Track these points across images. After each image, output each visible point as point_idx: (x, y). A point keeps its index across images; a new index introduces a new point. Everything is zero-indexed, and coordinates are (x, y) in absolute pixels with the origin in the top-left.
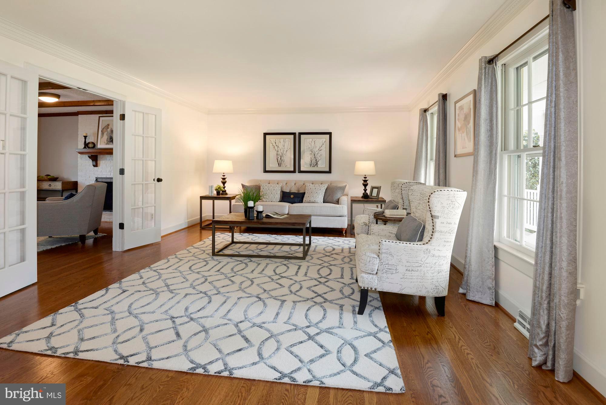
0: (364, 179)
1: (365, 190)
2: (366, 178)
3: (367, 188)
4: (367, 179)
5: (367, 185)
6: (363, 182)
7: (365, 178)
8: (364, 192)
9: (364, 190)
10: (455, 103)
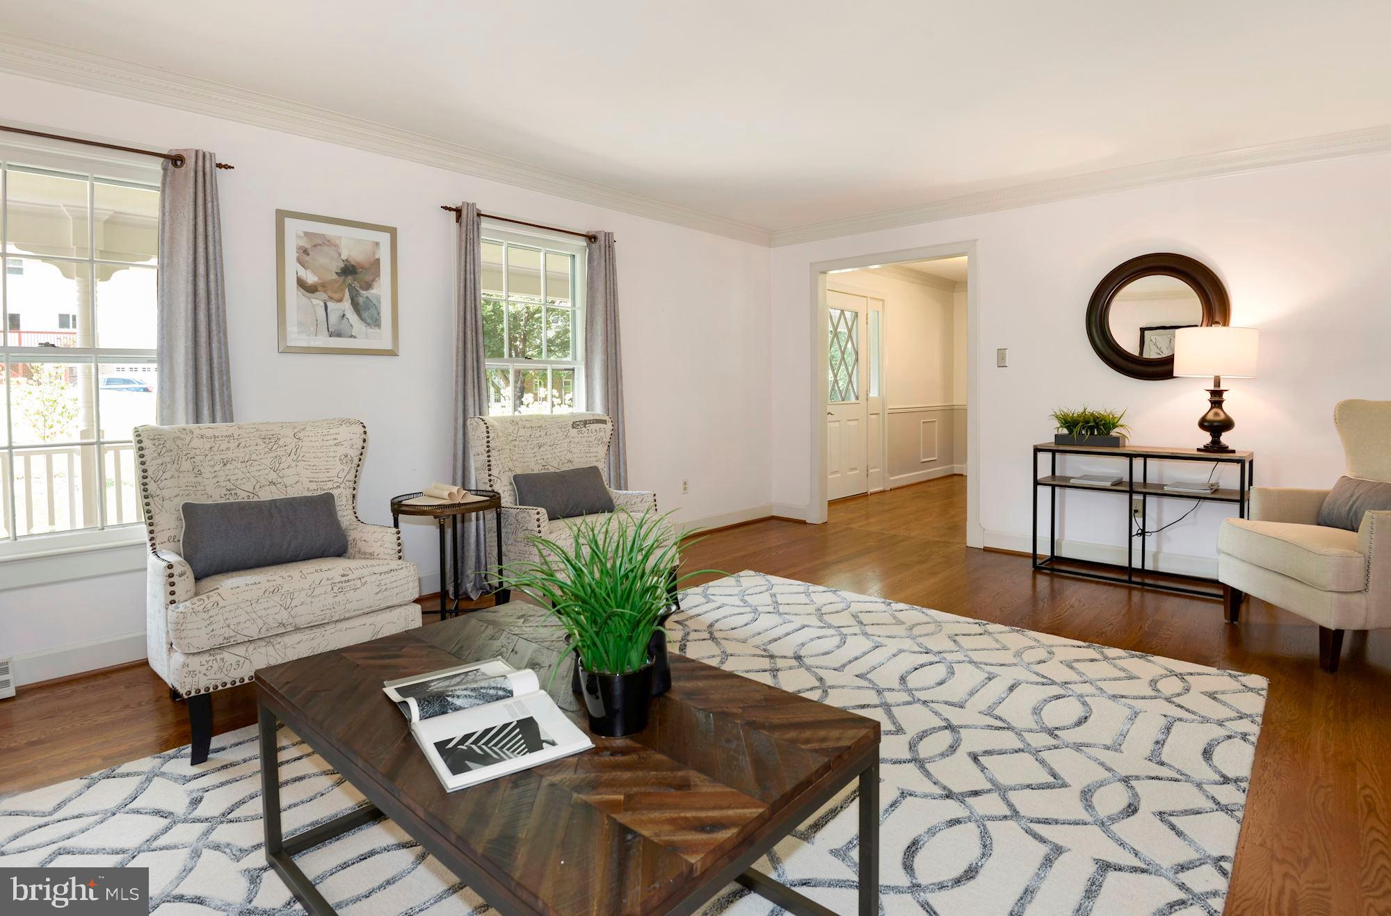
10: (281, 215)
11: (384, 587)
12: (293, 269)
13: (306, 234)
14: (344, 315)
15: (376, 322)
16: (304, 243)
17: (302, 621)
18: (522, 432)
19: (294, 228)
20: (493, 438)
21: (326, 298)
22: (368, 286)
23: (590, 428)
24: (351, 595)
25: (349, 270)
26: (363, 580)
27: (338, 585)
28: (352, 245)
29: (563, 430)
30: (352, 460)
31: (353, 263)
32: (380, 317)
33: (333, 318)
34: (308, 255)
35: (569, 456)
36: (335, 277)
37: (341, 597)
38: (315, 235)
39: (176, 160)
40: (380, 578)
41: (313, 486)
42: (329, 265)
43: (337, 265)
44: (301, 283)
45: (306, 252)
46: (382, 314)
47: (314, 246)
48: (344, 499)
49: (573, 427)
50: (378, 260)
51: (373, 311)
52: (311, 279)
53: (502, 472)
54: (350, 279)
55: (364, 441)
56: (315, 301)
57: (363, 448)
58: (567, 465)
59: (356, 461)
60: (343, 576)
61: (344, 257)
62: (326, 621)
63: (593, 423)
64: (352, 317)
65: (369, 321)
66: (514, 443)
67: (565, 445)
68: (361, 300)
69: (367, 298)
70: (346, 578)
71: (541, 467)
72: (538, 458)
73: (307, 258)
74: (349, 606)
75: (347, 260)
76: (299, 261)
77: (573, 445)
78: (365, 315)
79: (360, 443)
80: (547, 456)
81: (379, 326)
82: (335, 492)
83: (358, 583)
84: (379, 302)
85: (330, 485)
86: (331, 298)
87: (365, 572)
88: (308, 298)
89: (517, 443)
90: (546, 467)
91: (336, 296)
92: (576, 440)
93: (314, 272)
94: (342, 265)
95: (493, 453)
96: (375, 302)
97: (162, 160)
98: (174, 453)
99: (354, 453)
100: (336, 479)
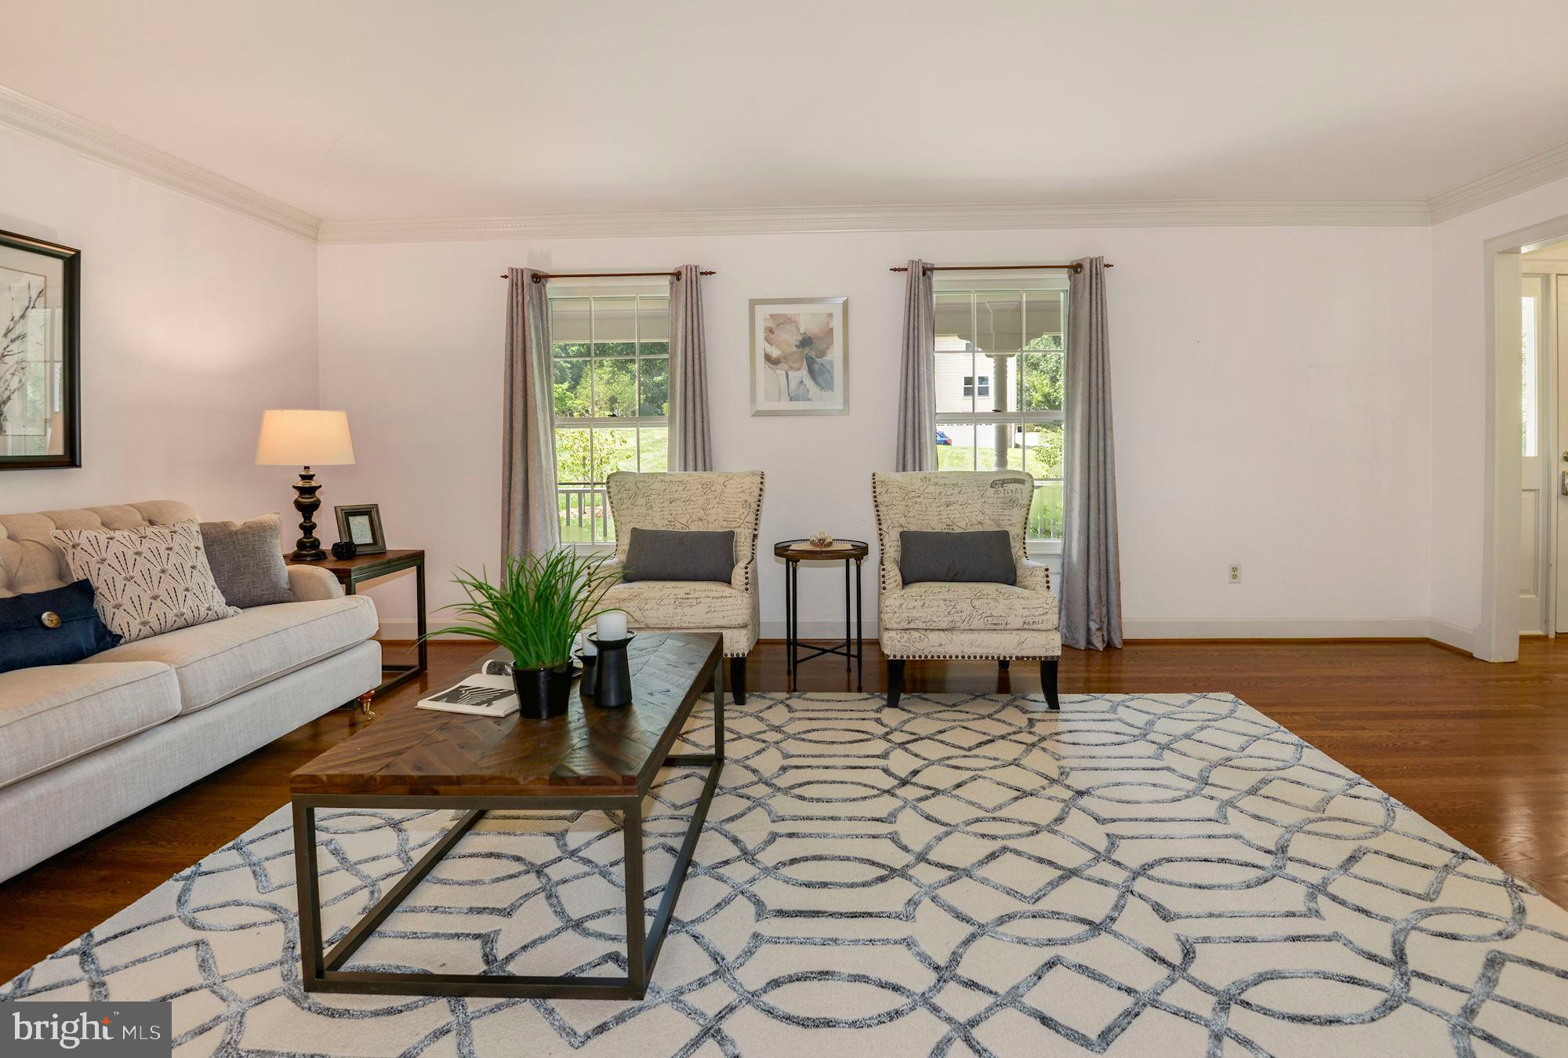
0: (300, 484)
1: (308, 528)
2: (311, 477)
3: (316, 518)
4: (314, 484)
5: (315, 506)
6: (296, 495)
7: (303, 477)
8: (300, 534)
9: (302, 527)
10: (753, 303)
11: (713, 610)
12: (761, 345)
13: (771, 316)
14: (802, 381)
15: (828, 386)
16: (771, 324)
17: (652, 622)
18: (931, 489)
19: (762, 312)
20: (880, 493)
21: (788, 368)
22: (823, 354)
23: (1006, 488)
24: (687, 610)
25: (806, 342)
26: (699, 600)
27: (680, 601)
28: (807, 320)
29: (981, 489)
30: (750, 505)
31: (809, 335)
32: (833, 381)
33: (793, 384)
34: (773, 333)
35: (980, 518)
36: (795, 349)
37: (679, 610)
38: (778, 315)
39: (677, 275)
40: (712, 601)
41: (725, 524)
42: (789, 339)
43: (795, 339)
44: (768, 358)
45: (771, 331)
46: (835, 378)
47: (778, 325)
48: (743, 537)
49: (991, 487)
50: (831, 330)
51: (827, 375)
52: (775, 353)
53: (890, 527)
54: (807, 350)
55: (761, 490)
56: (778, 372)
57: (760, 495)
58: (976, 527)
59: (754, 506)
60: (686, 594)
61: (802, 331)
62: (668, 626)
63: (1011, 482)
64: (809, 382)
65: (823, 384)
66: (917, 499)
67: (978, 506)
68: (816, 367)
69: (822, 364)
70: (689, 596)
71: (944, 526)
72: (944, 517)
73: (773, 336)
74: (684, 618)
75: (804, 333)
76: (767, 340)
77: (987, 506)
78: (820, 380)
79: (758, 492)
80: (955, 516)
81: (832, 389)
82: (737, 531)
83: (694, 601)
84: (832, 367)
85: (734, 524)
86: (791, 368)
87: (703, 594)
88: (773, 369)
89: (918, 500)
90: (951, 527)
91: (795, 365)
92: (991, 500)
93: (778, 347)
94: (800, 338)
95: (881, 508)
96: (828, 367)
97: (669, 277)
98: (632, 492)
99: (753, 500)
100: (739, 520)
